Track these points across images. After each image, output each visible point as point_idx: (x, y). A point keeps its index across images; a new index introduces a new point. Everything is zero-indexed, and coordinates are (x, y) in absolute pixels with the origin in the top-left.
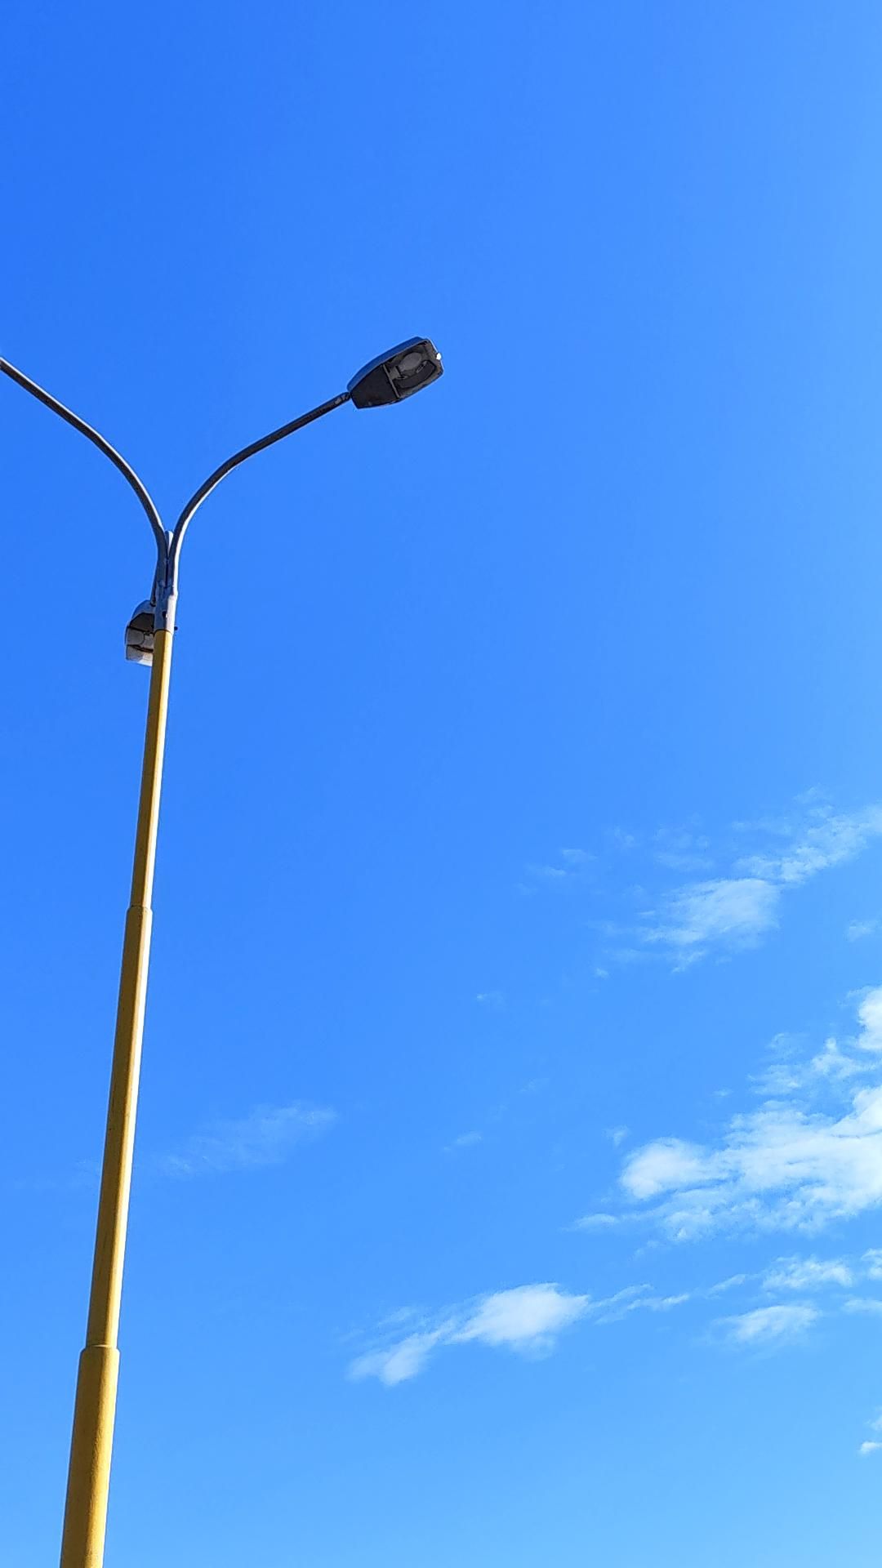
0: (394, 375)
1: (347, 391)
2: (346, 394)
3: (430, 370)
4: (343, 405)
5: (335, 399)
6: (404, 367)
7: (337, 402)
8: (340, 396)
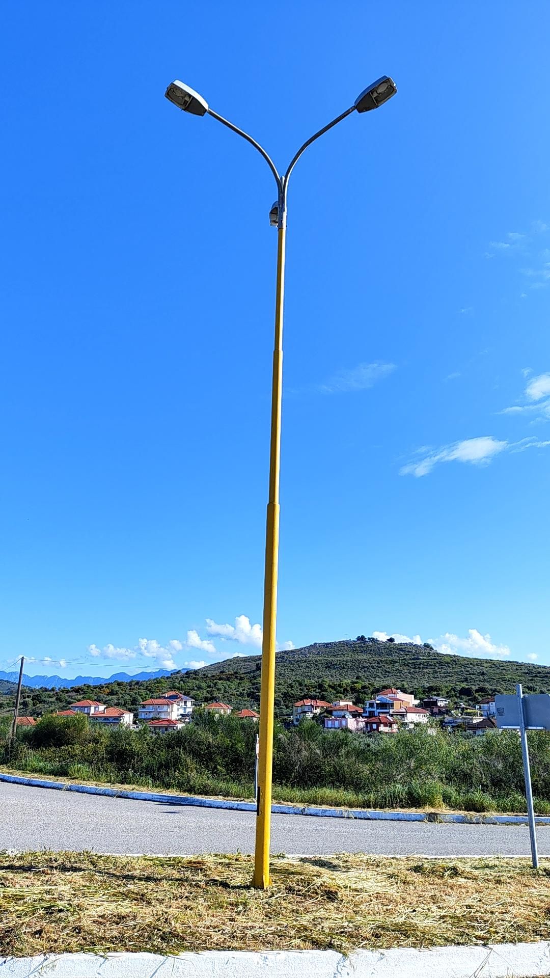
0: (375, 95)
1: (354, 105)
2: (354, 106)
3: (391, 90)
4: (353, 112)
5: (349, 110)
6: (379, 91)
7: (350, 111)
8: (351, 108)
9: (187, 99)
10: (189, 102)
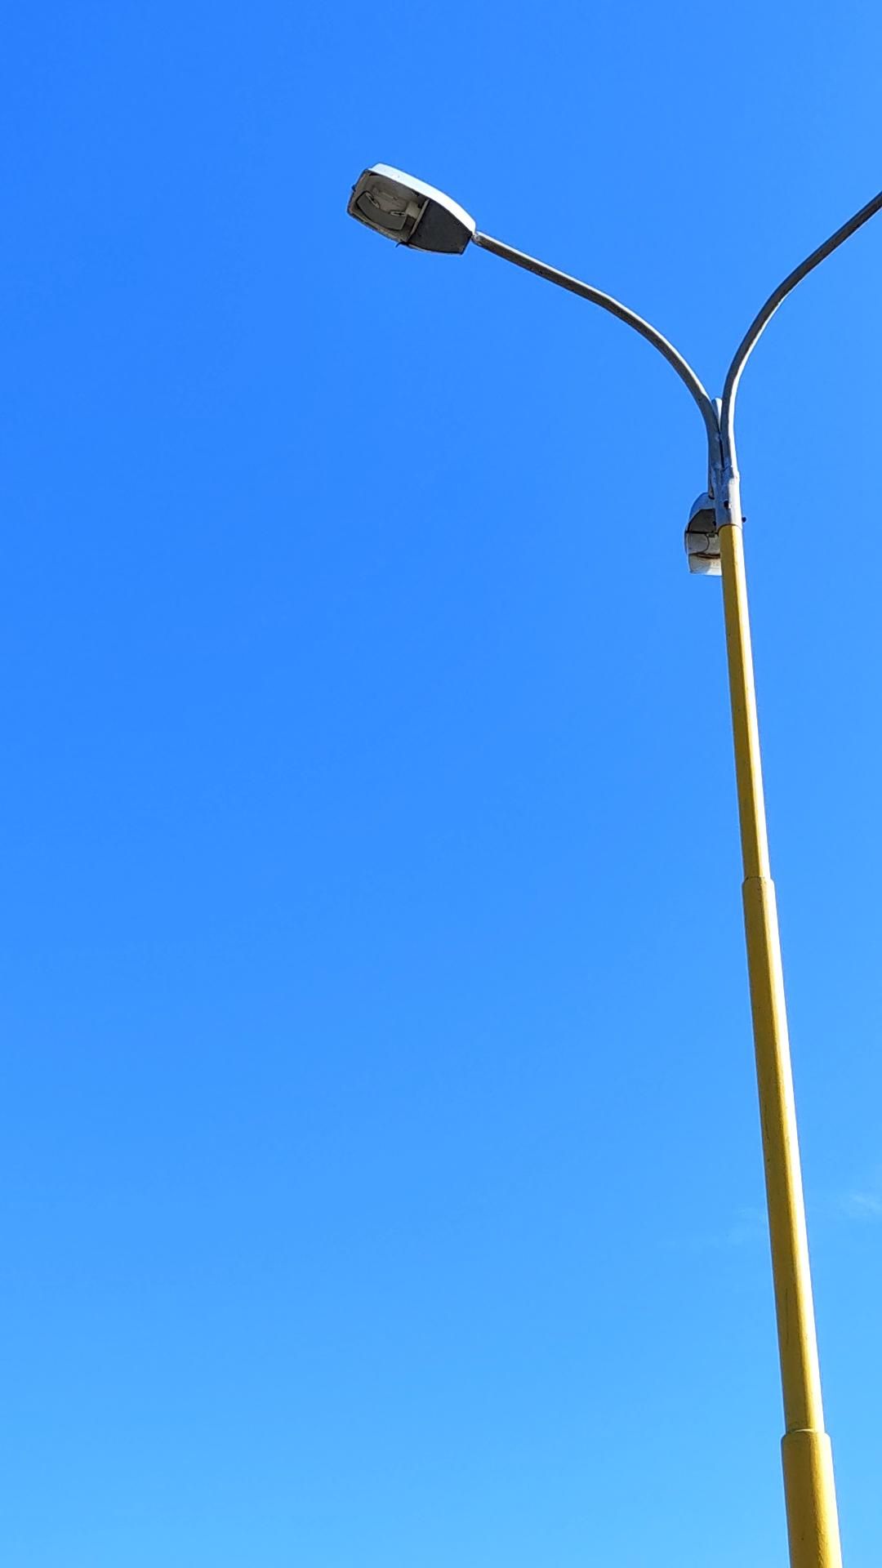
9: (413, 212)
10: (418, 220)
